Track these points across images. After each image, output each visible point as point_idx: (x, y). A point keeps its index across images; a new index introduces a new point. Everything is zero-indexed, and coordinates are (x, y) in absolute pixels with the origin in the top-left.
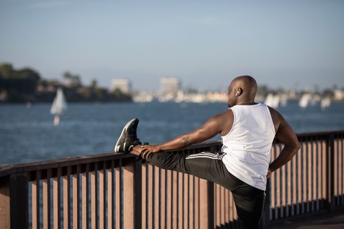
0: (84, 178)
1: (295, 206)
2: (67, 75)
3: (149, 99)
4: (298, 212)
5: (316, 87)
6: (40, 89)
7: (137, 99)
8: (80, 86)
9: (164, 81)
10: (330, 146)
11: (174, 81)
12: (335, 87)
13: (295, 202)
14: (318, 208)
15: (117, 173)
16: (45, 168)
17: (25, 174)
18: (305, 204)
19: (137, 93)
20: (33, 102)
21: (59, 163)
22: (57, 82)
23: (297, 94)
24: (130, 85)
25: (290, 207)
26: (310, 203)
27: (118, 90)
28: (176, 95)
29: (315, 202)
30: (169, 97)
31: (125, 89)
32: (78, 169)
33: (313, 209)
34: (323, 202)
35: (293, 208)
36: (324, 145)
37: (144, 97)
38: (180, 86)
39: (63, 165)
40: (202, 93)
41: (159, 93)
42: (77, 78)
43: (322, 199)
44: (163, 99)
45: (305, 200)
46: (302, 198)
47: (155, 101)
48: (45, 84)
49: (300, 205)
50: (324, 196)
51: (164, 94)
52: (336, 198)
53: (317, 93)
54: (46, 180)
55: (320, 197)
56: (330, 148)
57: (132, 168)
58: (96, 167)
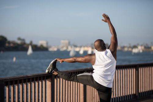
0: (29, 85)
1: (122, 97)
2: (19, 39)
3: (55, 49)
4: (123, 100)
5: (130, 44)
6: (7, 45)
7: (50, 49)
8: (25, 43)
9: (62, 41)
10: (137, 70)
11: (67, 42)
12: (138, 45)
13: (122, 95)
14: (132, 98)
15: (44, 82)
16: (12, 80)
17: (3, 83)
18: (126, 96)
19: (50, 47)
20: (3, 51)
21: (18, 78)
22: (14, 42)
23: (121, 47)
24: (47, 43)
25: (120, 97)
26: (128, 96)
27: (42, 46)
28: (67, 48)
29: (131, 95)
30: (65, 49)
31: (45, 45)
32: (27, 80)
33: (130, 98)
34: (134, 95)
35: (121, 98)
36: (135, 70)
37: (53, 49)
38: (69, 44)
39: (20, 79)
40: (79, 47)
41: (60, 47)
42: (24, 40)
43: (134, 94)
44: (62, 50)
45: (126, 94)
46: (125, 94)
47: (58, 50)
48: (9, 43)
49: (124, 97)
50: (135, 93)
51: (62, 47)
52: (140, 93)
53: (130, 47)
54: (12, 86)
55: (133, 93)
56: (137, 71)
57: (50, 80)
58: (35, 80)
